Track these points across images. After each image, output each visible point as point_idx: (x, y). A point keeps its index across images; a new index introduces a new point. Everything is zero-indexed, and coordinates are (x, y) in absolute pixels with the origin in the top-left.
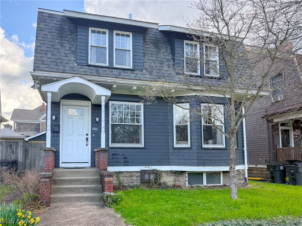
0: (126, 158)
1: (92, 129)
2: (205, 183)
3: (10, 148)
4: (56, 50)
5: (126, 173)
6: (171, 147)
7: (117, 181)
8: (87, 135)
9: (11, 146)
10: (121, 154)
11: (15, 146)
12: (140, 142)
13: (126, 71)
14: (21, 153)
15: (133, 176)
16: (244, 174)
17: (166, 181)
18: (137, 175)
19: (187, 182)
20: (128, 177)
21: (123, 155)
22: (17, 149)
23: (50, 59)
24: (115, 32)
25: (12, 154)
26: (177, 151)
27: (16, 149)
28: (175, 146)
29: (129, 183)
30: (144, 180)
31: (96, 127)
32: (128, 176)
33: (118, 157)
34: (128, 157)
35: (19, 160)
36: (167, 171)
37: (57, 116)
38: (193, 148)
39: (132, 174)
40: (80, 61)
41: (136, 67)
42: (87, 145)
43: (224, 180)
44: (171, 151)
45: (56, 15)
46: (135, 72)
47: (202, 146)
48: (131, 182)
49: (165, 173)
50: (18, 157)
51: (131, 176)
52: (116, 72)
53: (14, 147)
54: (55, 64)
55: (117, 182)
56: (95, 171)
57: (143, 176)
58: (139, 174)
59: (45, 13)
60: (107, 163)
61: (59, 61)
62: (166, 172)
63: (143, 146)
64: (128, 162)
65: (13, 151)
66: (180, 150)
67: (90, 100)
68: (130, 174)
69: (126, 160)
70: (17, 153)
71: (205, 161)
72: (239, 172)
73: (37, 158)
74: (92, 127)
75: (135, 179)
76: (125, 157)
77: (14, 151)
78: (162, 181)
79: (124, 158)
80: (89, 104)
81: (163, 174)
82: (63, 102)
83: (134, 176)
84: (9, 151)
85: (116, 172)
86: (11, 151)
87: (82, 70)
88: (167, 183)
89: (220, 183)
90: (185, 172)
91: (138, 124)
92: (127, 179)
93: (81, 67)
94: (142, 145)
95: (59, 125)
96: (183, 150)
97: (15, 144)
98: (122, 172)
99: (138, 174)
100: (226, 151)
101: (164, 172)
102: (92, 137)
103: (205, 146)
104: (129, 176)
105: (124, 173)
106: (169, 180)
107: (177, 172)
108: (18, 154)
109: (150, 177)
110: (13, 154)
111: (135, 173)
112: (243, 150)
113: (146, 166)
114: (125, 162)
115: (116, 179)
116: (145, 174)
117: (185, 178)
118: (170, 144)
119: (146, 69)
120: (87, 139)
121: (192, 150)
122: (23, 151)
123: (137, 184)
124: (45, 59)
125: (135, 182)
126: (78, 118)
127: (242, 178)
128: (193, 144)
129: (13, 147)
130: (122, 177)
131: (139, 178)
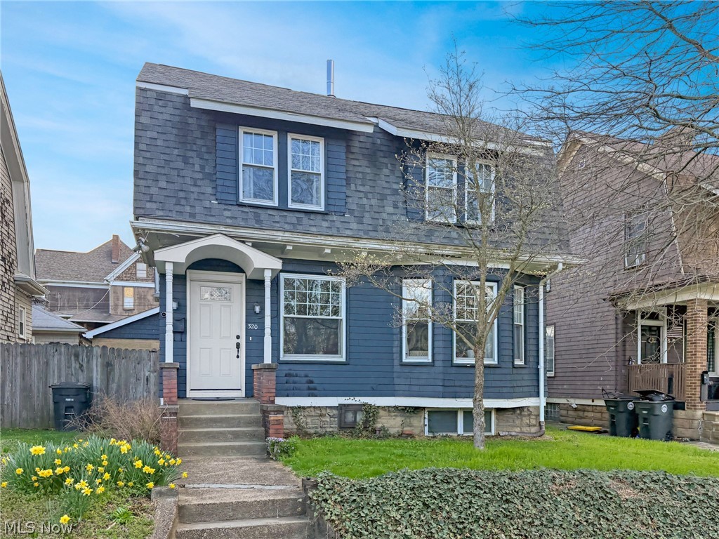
0: (312, 382)
1: (247, 326)
2: (460, 430)
3: (75, 360)
4: (175, 172)
5: (312, 409)
6: (396, 362)
7: (295, 423)
8: (238, 337)
9: (77, 356)
10: (303, 373)
11: (85, 354)
12: (339, 352)
13: (312, 216)
14: (99, 369)
15: (325, 416)
16: (538, 415)
17: (385, 425)
18: (331, 414)
19: (427, 428)
20: (315, 418)
21: (306, 376)
22: (91, 361)
23: (164, 191)
24: (290, 136)
25: (80, 371)
26: (407, 369)
27: (88, 362)
28: (405, 360)
29: (317, 428)
30: (345, 422)
31: (255, 323)
32: (315, 416)
33: (296, 379)
34: (316, 380)
36: (389, 407)
37: (181, 301)
38: (437, 364)
39: (323, 412)
40: (224, 197)
41: (332, 208)
42: (238, 357)
43: (497, 425)
44: (397, 368)
45: (171, 94)
46: (330, 218)
47: (452, 360)
48: (321, 427)
49: (385, 410)
50: (91, 379)
51: (321, 415)
52: (292, 218)
53: (83, 358)
54: (174, 201)
55: (295, 426)
56: (253, 404)
57: (343, 416)
58: (335, 412)
59: (150, 90)
60: (274, 391)
61: (181, 195)
62: (387, 409)
63: (343, 359)
64: (315, 389)
65: (81, 366)
66: (413, 368)
67: (242, 271)
68: (319, 412)
69: (311, 385)
70: (90, 370)
71: (458, 389)
72: (528, 410)
73: (133, 380)
74: (247, 323)
75: (328, 422)
78: (379, 425)
79: (307, 383)
80: (241, 278)
81: (382, 413)
82: (192, 274)
83: (327, 415)
84: (73, 365)
85: (293, 408)
86: (78, 366)
87: (227, 214)
88: (388, 430)
89: (490, 431)
90: (424, 408)
91: (334, 317)
92: (313, 421)
93: (226, 207)
94: (342, 357)
95: (185, 320)
96: (418, 368)
97: (85, 351)
98: (304, 408)
100: (498, 371)
101: (384, 408)
102: (247, 342)
103: (457, 361)
104: (317, 416)
105: (308, 409)
106: (393, 424)
107: (408, 409)
108: (92, 372)
109: (355, 418)
110: (82, 371)
111: (328, 411)
112: (538, 370)
113: (348, 398)
114: (309, 389)
115: (292, 421)
116: (346, 411)
117: (422, 420)
118: (396, 356)
119: (351, 212)
120: (238, 346)
121: (433, 368)
122: (103, 365)
123: (331, 430)
124: (154, 190)
125: (328, 427)
126: (221, 306)
127: (533, 422)
128: (437, 357)
129: (81, 358)
130: (304, 416)
131: (336, 419)
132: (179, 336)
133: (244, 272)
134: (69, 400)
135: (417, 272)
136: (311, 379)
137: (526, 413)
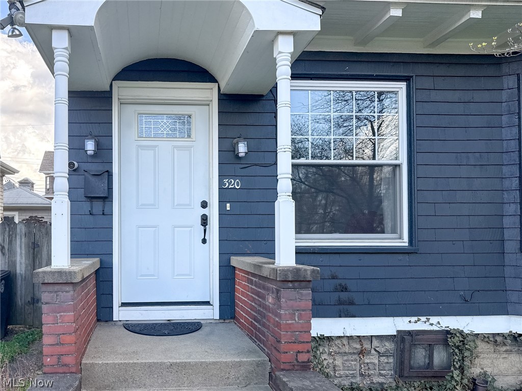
0: (344, 289)
1: (221, 183)
5: (345, 341)
8: (204, 205)
10: (327, 272)
11: (7, 233)
14: (23, 252)
15: (369, 353)
18: (382, 350)
20: (350, 357)
21: (334, 277)
25: (1, 254)
27: (10, 242)
29: (354, 376)
30: (411, 368)
31: (234, 176)
32: (350, 354)
34: (351, 285)
35: (18, 271)
36: (494, 335)
37: (102, 140)
39: (367, 345)
42: (204, 241)
48: (361, 375)
51: (362, 353)
53: (5, 237)
57: (406, 355)
58: (390, 346)
62: (494, 339)
63: (404, 242)
64: (352, 303)
65: (2, 248)
67: (212, 79)
68: (358, 346)
69: (344, 296)
70: (12, 251)
74: (221, 176)
75: (374, 364)
76: (340, 285)
77: (6, 247)
79: (336, 290)
80: (208, 93)
81: (482, 346)
82: (125, 90)
83: (373, 351)
88: (494, 380)
92: (348, 364)
94: (401, 238)
95: (109, 174)
97: (7, 229)
98: (329, 339)
99: (387, 344)
102: (222, 213)
104: (354, 353)
105: (338, 342)
108: (15, 254)
109: (431, 357)
110: (3, 254)
111: (375, 343)
113: (416, 318)
114: (340, 302)
116: (413, 345)
120: (205, 220)
122: (28, 246)
123: (381, 380)
125: (374, 375)
126: (175, 147)
129: (2, 238)
130: (330, 354)
131: (391, 360)
132: (98, 206)
133: (217, 82)
136: (343, 282)
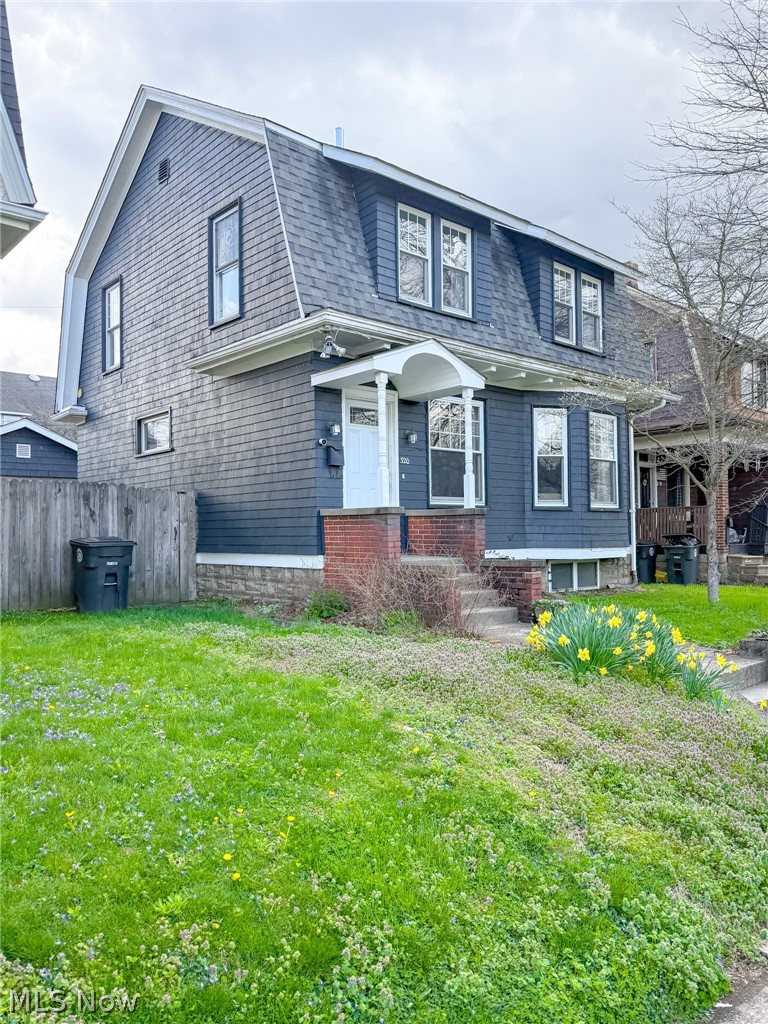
1: (400, 460)
3: (85, 505)
6: (528, 507)
9: (87, 498)
11: (97, 496)
13: (462, 324)
14: (116, 518)
16: (630, 564)
19: (550, 584)
22: (105, 507)
23: (323, 274)
24: (444, 223)
25: (91, 521)
26: (541, 515)
27: (101, 507)
28: (538, 504)
31: (406, 456)
35: (110, 534)
38: (575, 508)
40: (384, 290)
41: (479, 316)
43: (601, 578)
44: (528, 514)
46: (478, 327)
47: (589, 505)
50: (106, 531)
52: (447, 323)
53: (95, 501)
54: (337, 289)
61: (342, 282)
63: (483, 503)
65: (92, 514)
66: (547, 513)
67: (394, 388)
70: (103, 517)
71: (593, 538)
72: (623, 560)
73: (158, 533)
74: (400, 456)
77: (97, 512)
80: (392, 397)
82: (346, 389)
84: (82, 513)
86: (88, 514)
87: (390, 313)
89: (596, 584)
90: (548, 561)
91: (462, 451)
93: (388, 304)
94: (481, 501)
96: (554, 515)
97: (98, 492)
102: (401, 481)
103: (593, 505)
108: (107, 523)
110: (94, 521)
112: (629, 514)
117: (548, 574)
118: (528, 499)
119: (494, 322)
121: (571, 513)
122: (120, 512)
126: (370, 432)
127: (626, 572)
128: (574, 501)
129: (92, 502)
133: (396, 390)
134: (112, 563)
135: (550, 400)
137: (621, 563)
